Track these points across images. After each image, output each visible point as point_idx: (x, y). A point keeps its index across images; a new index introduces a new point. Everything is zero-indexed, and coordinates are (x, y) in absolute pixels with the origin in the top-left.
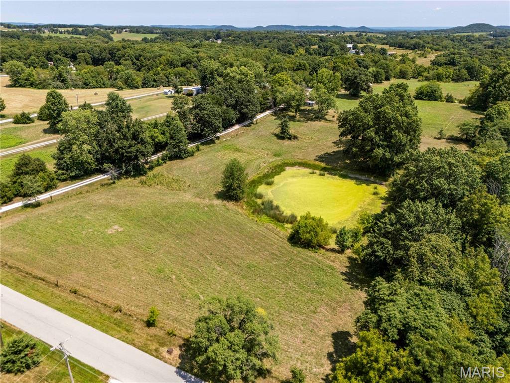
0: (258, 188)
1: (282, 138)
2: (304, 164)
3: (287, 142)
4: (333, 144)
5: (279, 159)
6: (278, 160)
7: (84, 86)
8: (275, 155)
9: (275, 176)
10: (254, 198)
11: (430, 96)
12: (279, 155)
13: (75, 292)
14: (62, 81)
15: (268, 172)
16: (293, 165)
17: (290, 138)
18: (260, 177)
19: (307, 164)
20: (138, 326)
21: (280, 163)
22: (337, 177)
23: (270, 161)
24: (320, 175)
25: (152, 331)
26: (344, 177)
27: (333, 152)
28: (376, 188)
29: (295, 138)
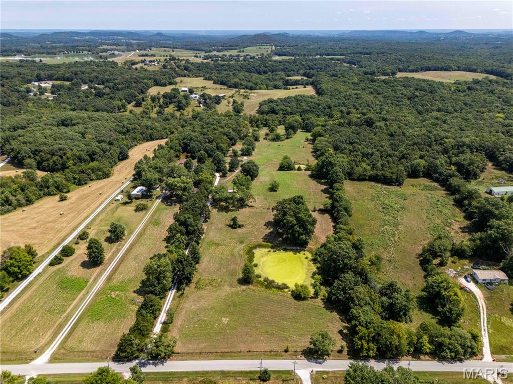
1: (235, 228)
5: (245, 245)
6: (245, 247)
7: (28, 203)
10: (257, 278)
11: (288, 168)
12: (242, 242)
13: (250, 351)
14: (10, 205)
17: (240, 227)
20: (283, 353)
23: (242, 248)
25: (289, 353)
26: (285, 250)
27: (269, 233)
28: (304, 254)
29: (243, 226)
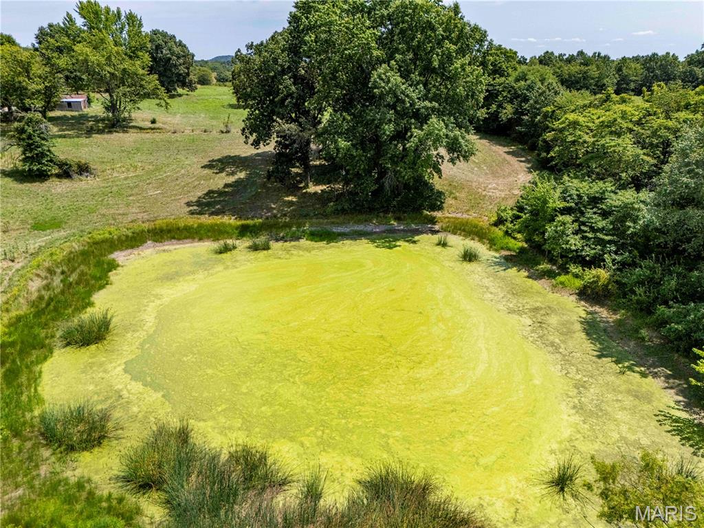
0: (35, 379)
1: (41, 176)
2: (169, 231)
3: (57, 187)
4: (207, 171)
5: (62, 233)
6: (65, 242)
8: (39, 226)
9: (89, 294)
10: (48, 463)
12: (56, 224)
15: (47, 287)
16: (134, 241)
18: (19, 319)
19: (178, 229)
21: (76, 246)
22: (304, 242)
23: (32, 247)
24: (255, 248)
27: (226, 186)
29: (83, 169)
